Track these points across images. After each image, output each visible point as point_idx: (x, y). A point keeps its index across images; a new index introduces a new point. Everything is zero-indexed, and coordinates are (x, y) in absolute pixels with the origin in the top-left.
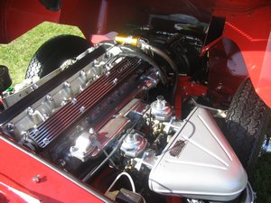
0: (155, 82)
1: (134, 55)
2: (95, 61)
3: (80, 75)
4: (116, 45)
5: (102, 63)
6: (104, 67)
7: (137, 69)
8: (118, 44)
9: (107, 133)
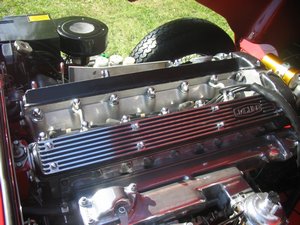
0: (285, 155)
1: (274, 99)
2: (213, 77)
3: (180, 87)
4: (257, 68)
5: (221, 85)
6: (221, 92)
7: (268, 121)
8: (262, 67)
9: (153, 203)
